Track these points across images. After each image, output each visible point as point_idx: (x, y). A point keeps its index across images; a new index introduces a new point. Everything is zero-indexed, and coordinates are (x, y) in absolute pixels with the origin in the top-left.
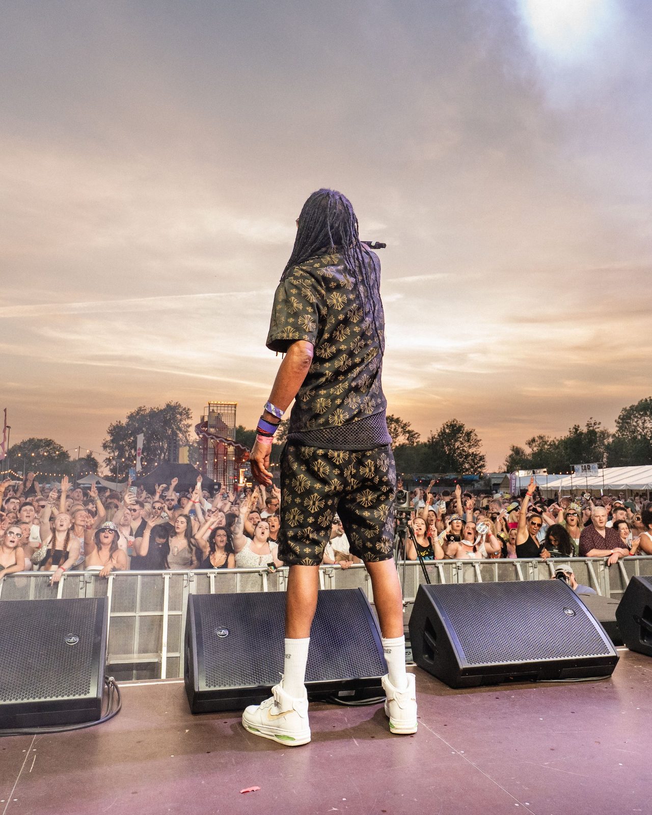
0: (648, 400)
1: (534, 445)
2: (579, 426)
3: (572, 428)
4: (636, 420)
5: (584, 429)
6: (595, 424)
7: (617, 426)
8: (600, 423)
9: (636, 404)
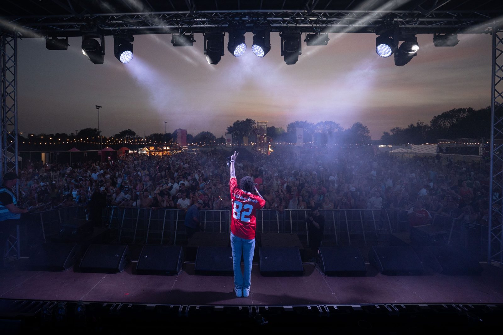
0: (447, 112)
1: (394, 131)
2: (413, 124)
3: (410, 125)
4: (440, 121)
5: (415, 125)
6: (421, 123)
7: (431, 124)
8: (423, 123)
9: (441, 114)
